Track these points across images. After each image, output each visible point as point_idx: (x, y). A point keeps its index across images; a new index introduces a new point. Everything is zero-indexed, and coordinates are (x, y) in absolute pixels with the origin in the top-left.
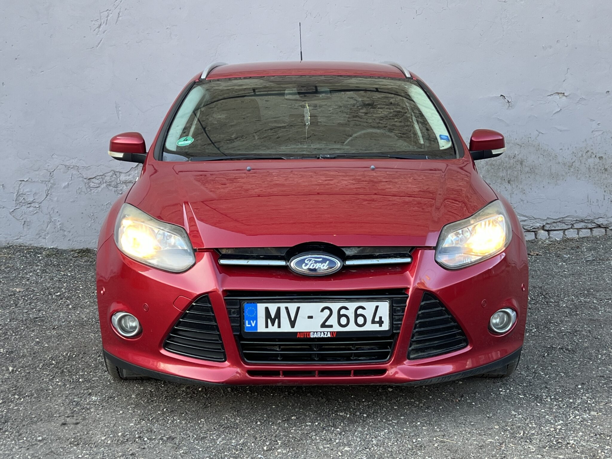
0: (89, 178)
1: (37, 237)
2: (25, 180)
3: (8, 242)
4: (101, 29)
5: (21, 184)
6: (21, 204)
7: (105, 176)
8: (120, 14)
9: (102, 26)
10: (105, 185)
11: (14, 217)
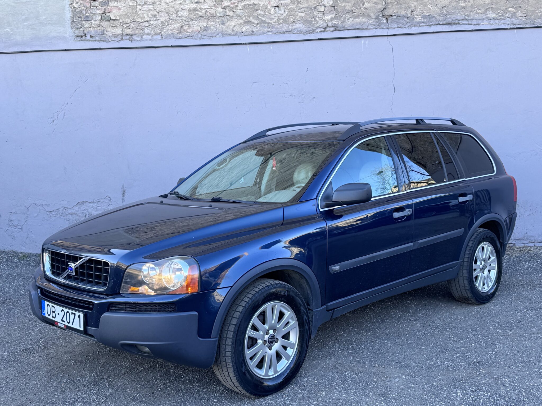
0: (49, 211)
1: (21, 246)
2: (13, 212)
3: (4, 249)
4: (54, 123)
5: (11, 214)
6: (11, 226)
7: (59, 210)
8: (65, 114)
9: (54, 121)
10: (59, 215)
11: (7, 234)
